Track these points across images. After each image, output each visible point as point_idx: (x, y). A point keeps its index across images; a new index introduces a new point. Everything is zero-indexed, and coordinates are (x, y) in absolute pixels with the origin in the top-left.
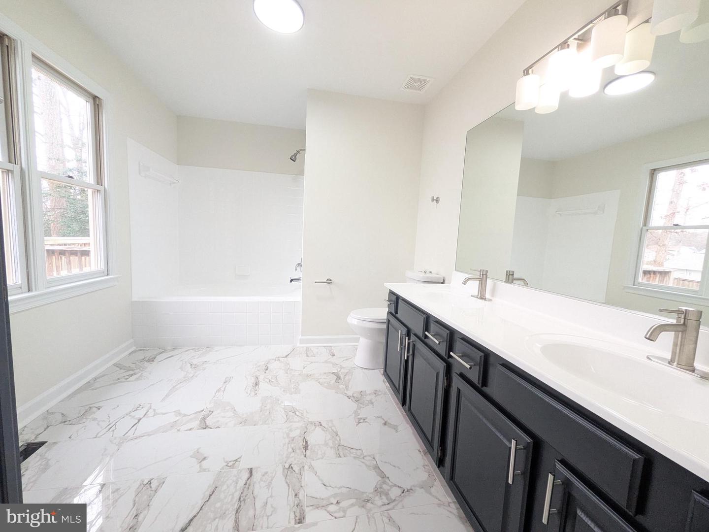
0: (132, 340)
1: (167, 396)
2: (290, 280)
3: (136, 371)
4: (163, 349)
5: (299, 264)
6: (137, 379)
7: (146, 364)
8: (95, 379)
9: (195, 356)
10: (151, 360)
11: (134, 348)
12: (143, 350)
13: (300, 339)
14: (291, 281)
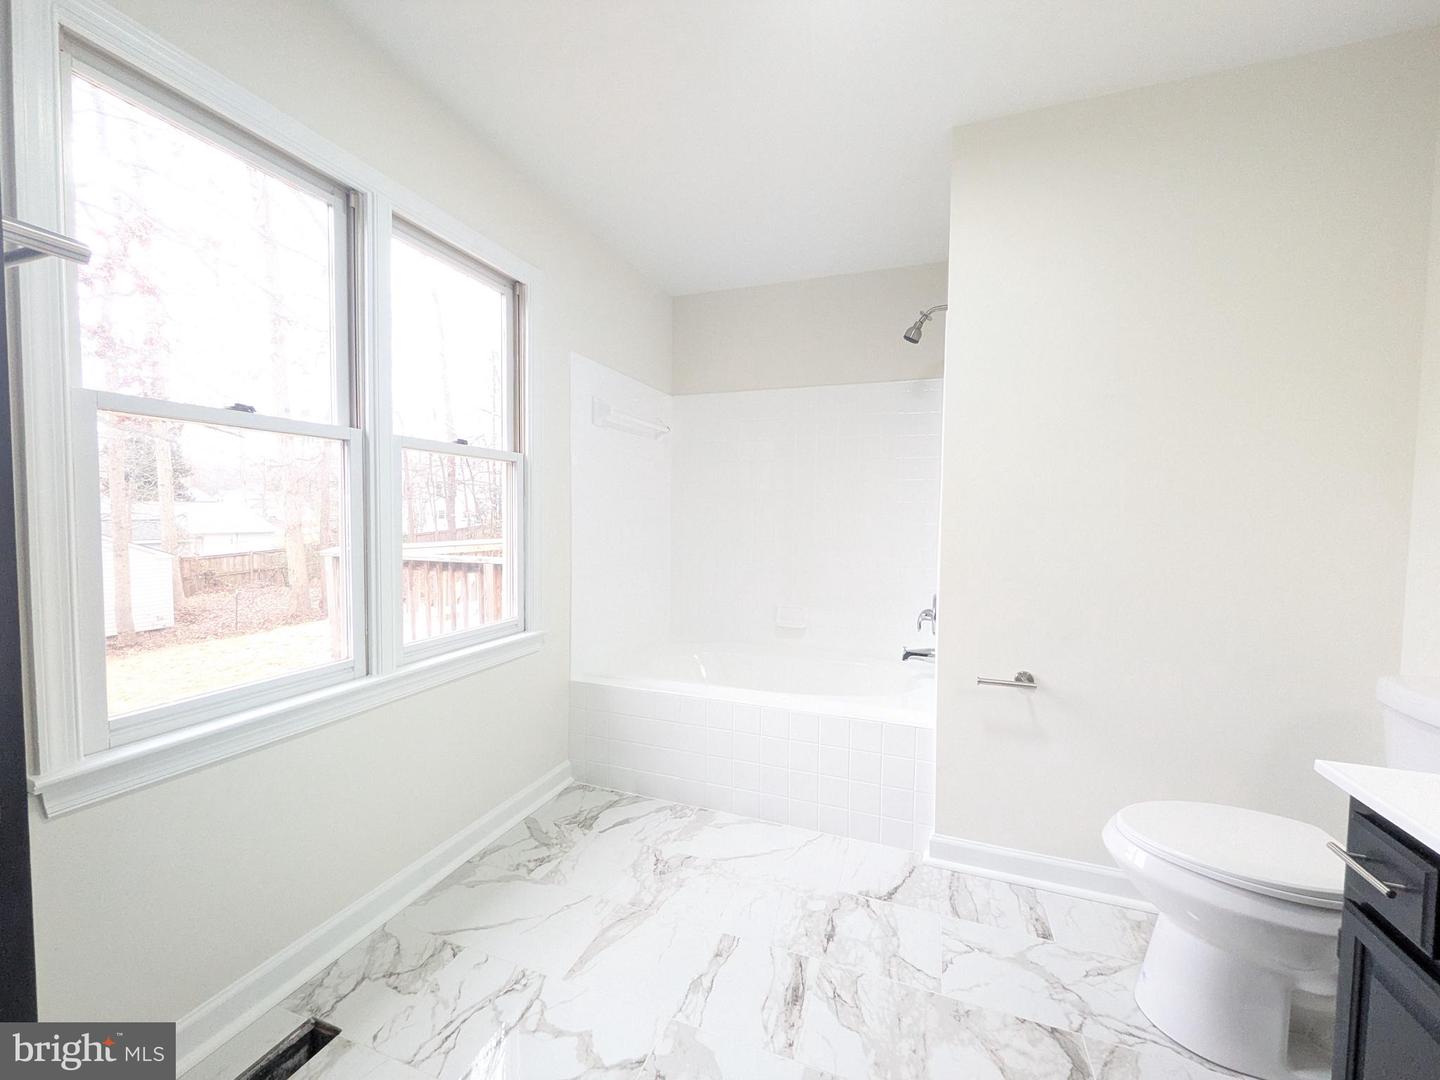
0: (567, 764)
1: (582, 960)
2: (903, 653)
3: (554, 850)
4: (617, 793)
5: (927, 613)
6: (547, 879)
7: (577, 833)
8: (483, 855)
9: (670, 832)
10: (586, 823)
11: (569, 781)
12: (583, 787)
13: (931, 842)
14: (907, 655)
